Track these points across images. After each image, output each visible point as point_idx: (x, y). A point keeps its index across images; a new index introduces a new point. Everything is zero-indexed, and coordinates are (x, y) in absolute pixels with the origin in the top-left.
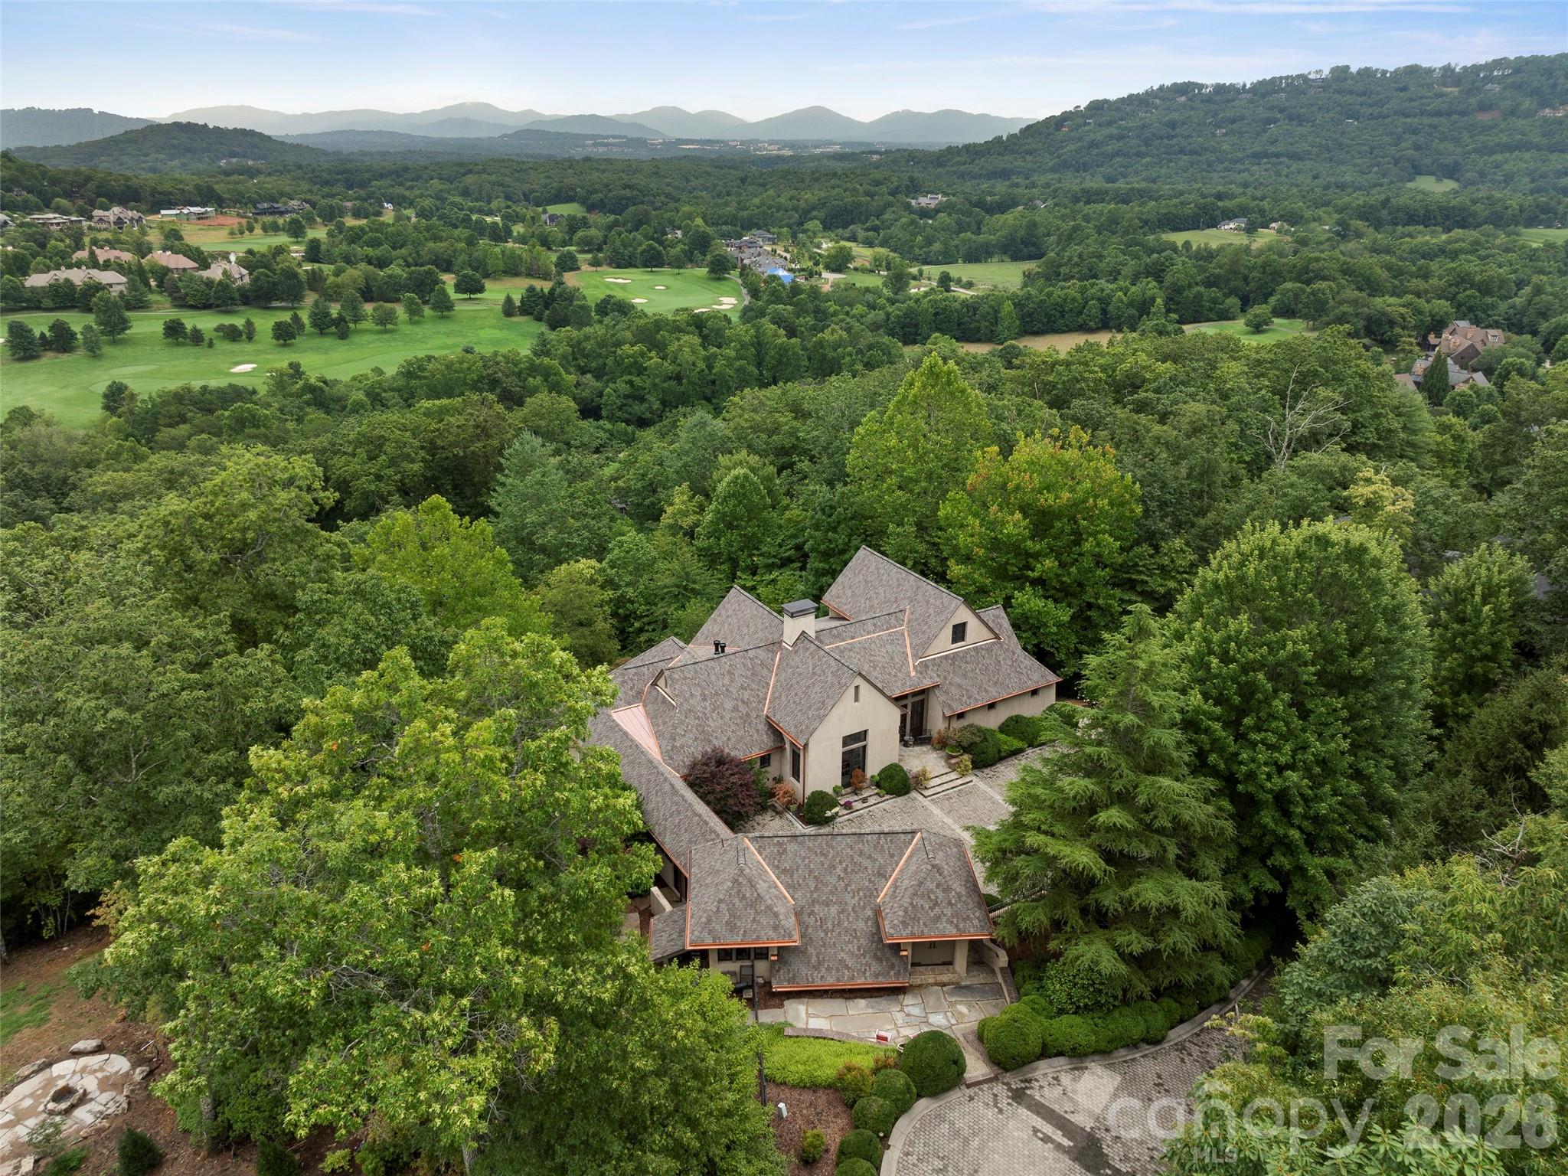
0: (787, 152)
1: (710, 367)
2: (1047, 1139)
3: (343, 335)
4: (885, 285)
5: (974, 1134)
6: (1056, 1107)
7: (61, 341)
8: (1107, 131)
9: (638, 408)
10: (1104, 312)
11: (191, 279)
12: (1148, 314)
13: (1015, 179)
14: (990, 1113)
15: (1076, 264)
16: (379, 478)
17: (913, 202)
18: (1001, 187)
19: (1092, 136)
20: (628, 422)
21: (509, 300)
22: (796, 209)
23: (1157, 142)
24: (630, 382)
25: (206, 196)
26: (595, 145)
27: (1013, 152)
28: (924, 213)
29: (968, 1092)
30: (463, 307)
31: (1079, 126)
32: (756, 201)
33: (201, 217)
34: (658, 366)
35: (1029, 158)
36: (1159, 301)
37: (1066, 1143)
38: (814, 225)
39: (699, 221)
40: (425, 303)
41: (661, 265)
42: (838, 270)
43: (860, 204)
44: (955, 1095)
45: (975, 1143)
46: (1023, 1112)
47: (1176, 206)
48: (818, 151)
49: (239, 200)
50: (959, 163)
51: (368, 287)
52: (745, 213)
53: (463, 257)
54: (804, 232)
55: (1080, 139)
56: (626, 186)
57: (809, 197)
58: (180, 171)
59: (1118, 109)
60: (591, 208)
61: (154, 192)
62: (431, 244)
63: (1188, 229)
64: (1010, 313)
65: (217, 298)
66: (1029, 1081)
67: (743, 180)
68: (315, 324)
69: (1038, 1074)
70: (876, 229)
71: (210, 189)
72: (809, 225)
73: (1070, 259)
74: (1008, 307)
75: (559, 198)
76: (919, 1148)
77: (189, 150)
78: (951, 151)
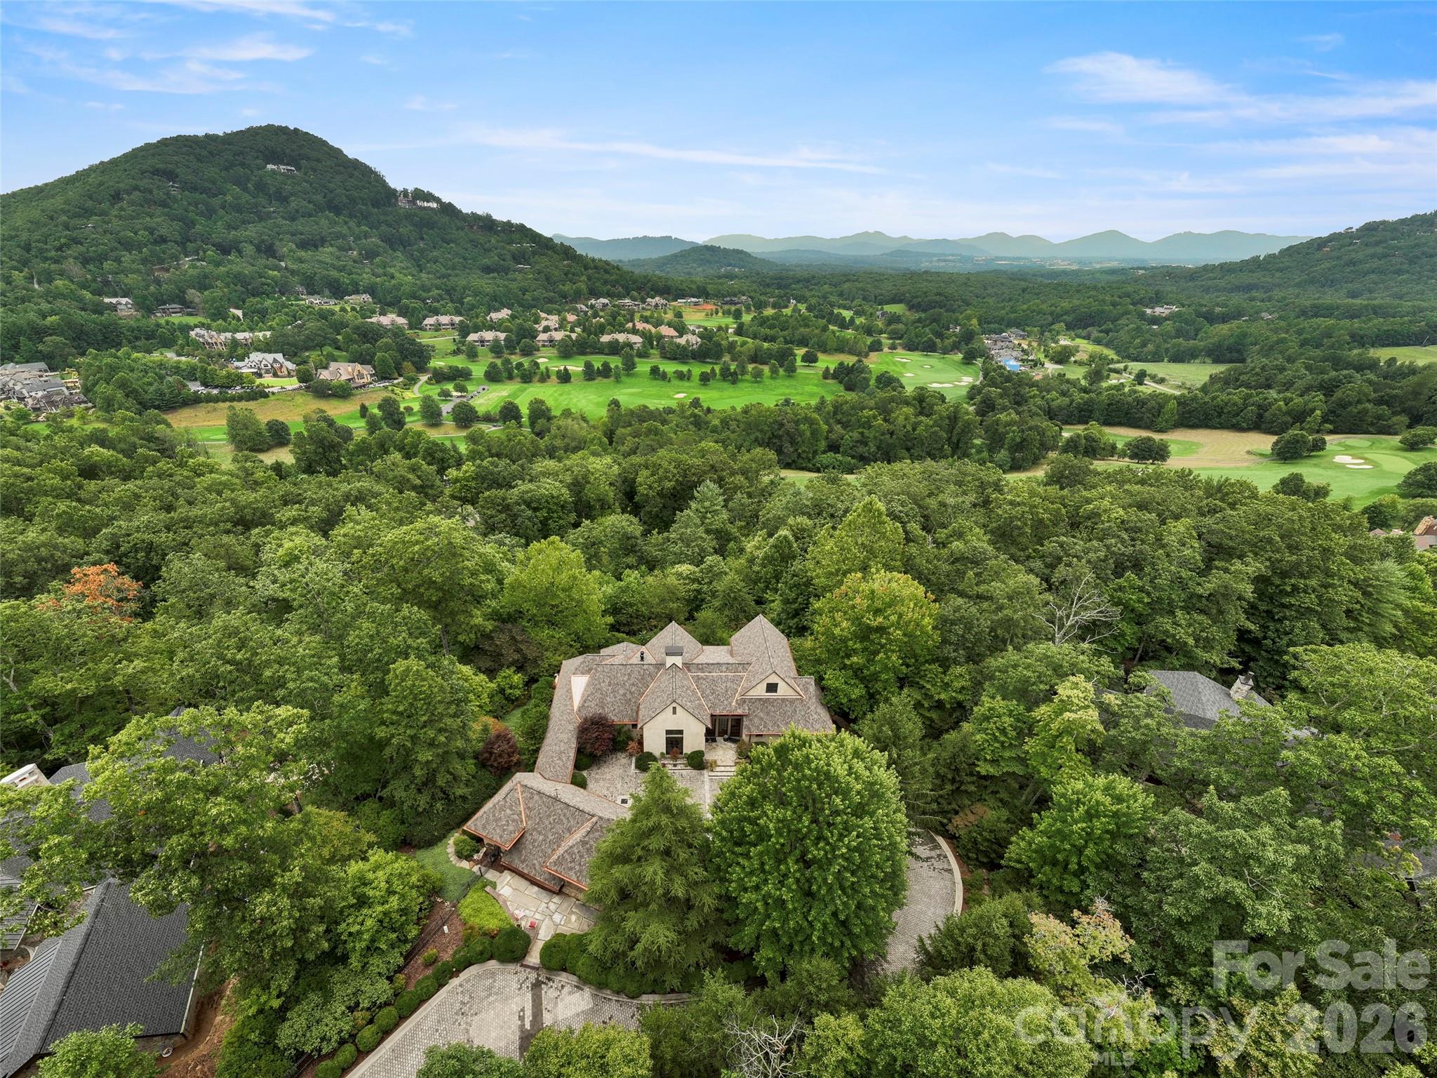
0: (1075, 267)
1: (914, 429)
2: (522, 1018)
3: (734, 382)
4: (1085, 378)
5: (497, 994)
6: (544, 1003)
7: (606, 372)
8: (1371, 250)
9: (862, 450)
10: (1260, 416)
11: (671, 343)
12: (1302, 423)
13: (1254, 294)
14: (515, 986)
15: (1257, 374)
16: (650, 487)
17: (1149, 311)
18: (1237, 299)
19: (1353, 255)
20: (853, 457)
21: (827, 368)
22: (1051, 314)
23: (1425, 260)
24: (862, 434)
25: (702, 293)
26: (939, 261)
27: (1266, 269)
28: (1155, 320)
29: (519, 968)
30: (801, 369)
31: (1342, 246)
32: (1025, 307)
33: (696, 304)
34: (880, 425)
35: (1278, 274)
36: (1318, 412)
37: (528, 1026)
38: (1060, 326)
39: (974, 321)
40: (781, 366)
41: (934, 351)
42: (1059, 362)
43: (1103, 312)
44: (512, 967)
45: (491, 999)
46: (529, 995)
47: (1402, 324)
48: (1098, 266)
49: (719, 295)
50: (1210, 279)
51: (756, 355)
52: (1013, 316)
53: (815, 339)
54: (1050, 331)
55: (1338, 258)
56: (940, 294)
57: (1065, 304)
58: (699, 274)
59: (1395, 229)
60: (911, 308)
61: (677, 289)
62: (802, 330)
63: (1409, 345)
64: (1172, 410)
65: (680, 355)
66: (549, 979)
67: (1024, 290)
68: (721, 375)
69: (557, 979)
70: (1107, 332)
71: (705, 288)
72: (1056, 327)
73: (1253, 369)
74: (1172, 404)
75: (894, 300)
76: (468, 986)
77: (708, 262)
78: (1207, 269)
